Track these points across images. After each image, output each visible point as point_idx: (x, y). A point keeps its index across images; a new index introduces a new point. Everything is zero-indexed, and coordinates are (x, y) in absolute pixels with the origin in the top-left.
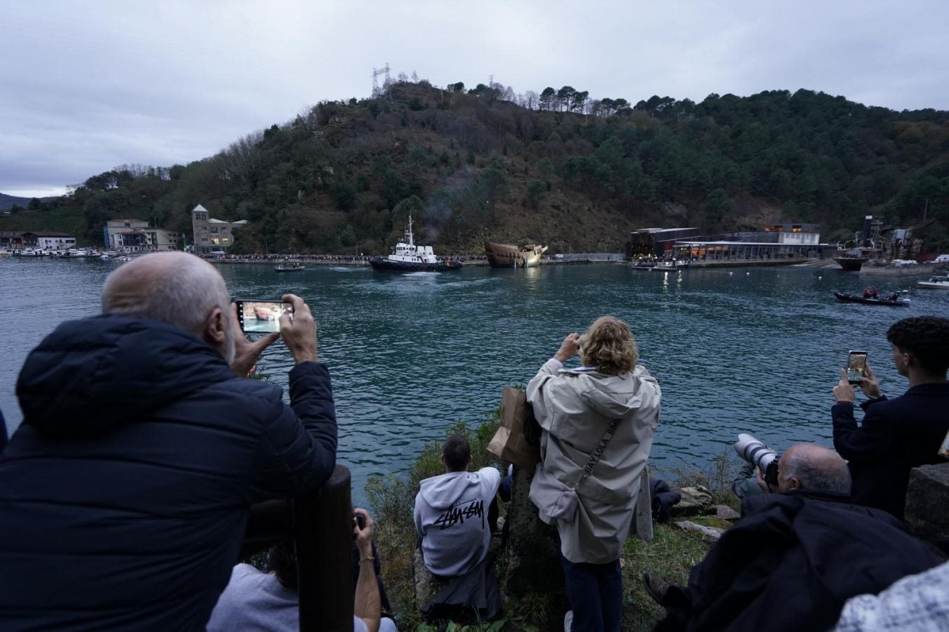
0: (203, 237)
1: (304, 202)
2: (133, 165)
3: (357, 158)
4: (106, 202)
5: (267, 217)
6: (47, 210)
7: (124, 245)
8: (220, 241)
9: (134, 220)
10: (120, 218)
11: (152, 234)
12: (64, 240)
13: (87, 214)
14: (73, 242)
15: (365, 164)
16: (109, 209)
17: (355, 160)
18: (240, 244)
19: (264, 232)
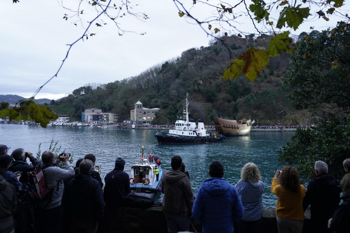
0: (140, 116)
1: (190, 99)
2: (93, 84)
3: (212, 76)
4: (83, 101)
5: (171, 106)
6: (57, 104)
7: (93, 120)
8: (147, 118)
9: (96, 109)
10: (90, 108)
11: (107, 115)
12: (65, 118)
13: (75, 106)
14: (68, 119)
15: (217, 78)
16: (84, 104)
17: (212, 77)
18: (159, 120)
19: (170, 114)
